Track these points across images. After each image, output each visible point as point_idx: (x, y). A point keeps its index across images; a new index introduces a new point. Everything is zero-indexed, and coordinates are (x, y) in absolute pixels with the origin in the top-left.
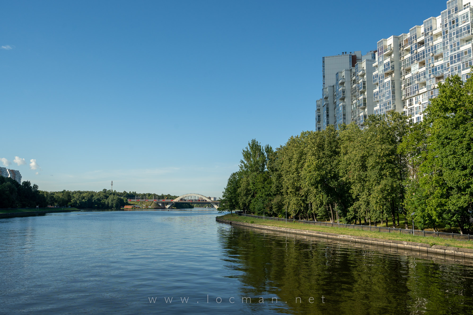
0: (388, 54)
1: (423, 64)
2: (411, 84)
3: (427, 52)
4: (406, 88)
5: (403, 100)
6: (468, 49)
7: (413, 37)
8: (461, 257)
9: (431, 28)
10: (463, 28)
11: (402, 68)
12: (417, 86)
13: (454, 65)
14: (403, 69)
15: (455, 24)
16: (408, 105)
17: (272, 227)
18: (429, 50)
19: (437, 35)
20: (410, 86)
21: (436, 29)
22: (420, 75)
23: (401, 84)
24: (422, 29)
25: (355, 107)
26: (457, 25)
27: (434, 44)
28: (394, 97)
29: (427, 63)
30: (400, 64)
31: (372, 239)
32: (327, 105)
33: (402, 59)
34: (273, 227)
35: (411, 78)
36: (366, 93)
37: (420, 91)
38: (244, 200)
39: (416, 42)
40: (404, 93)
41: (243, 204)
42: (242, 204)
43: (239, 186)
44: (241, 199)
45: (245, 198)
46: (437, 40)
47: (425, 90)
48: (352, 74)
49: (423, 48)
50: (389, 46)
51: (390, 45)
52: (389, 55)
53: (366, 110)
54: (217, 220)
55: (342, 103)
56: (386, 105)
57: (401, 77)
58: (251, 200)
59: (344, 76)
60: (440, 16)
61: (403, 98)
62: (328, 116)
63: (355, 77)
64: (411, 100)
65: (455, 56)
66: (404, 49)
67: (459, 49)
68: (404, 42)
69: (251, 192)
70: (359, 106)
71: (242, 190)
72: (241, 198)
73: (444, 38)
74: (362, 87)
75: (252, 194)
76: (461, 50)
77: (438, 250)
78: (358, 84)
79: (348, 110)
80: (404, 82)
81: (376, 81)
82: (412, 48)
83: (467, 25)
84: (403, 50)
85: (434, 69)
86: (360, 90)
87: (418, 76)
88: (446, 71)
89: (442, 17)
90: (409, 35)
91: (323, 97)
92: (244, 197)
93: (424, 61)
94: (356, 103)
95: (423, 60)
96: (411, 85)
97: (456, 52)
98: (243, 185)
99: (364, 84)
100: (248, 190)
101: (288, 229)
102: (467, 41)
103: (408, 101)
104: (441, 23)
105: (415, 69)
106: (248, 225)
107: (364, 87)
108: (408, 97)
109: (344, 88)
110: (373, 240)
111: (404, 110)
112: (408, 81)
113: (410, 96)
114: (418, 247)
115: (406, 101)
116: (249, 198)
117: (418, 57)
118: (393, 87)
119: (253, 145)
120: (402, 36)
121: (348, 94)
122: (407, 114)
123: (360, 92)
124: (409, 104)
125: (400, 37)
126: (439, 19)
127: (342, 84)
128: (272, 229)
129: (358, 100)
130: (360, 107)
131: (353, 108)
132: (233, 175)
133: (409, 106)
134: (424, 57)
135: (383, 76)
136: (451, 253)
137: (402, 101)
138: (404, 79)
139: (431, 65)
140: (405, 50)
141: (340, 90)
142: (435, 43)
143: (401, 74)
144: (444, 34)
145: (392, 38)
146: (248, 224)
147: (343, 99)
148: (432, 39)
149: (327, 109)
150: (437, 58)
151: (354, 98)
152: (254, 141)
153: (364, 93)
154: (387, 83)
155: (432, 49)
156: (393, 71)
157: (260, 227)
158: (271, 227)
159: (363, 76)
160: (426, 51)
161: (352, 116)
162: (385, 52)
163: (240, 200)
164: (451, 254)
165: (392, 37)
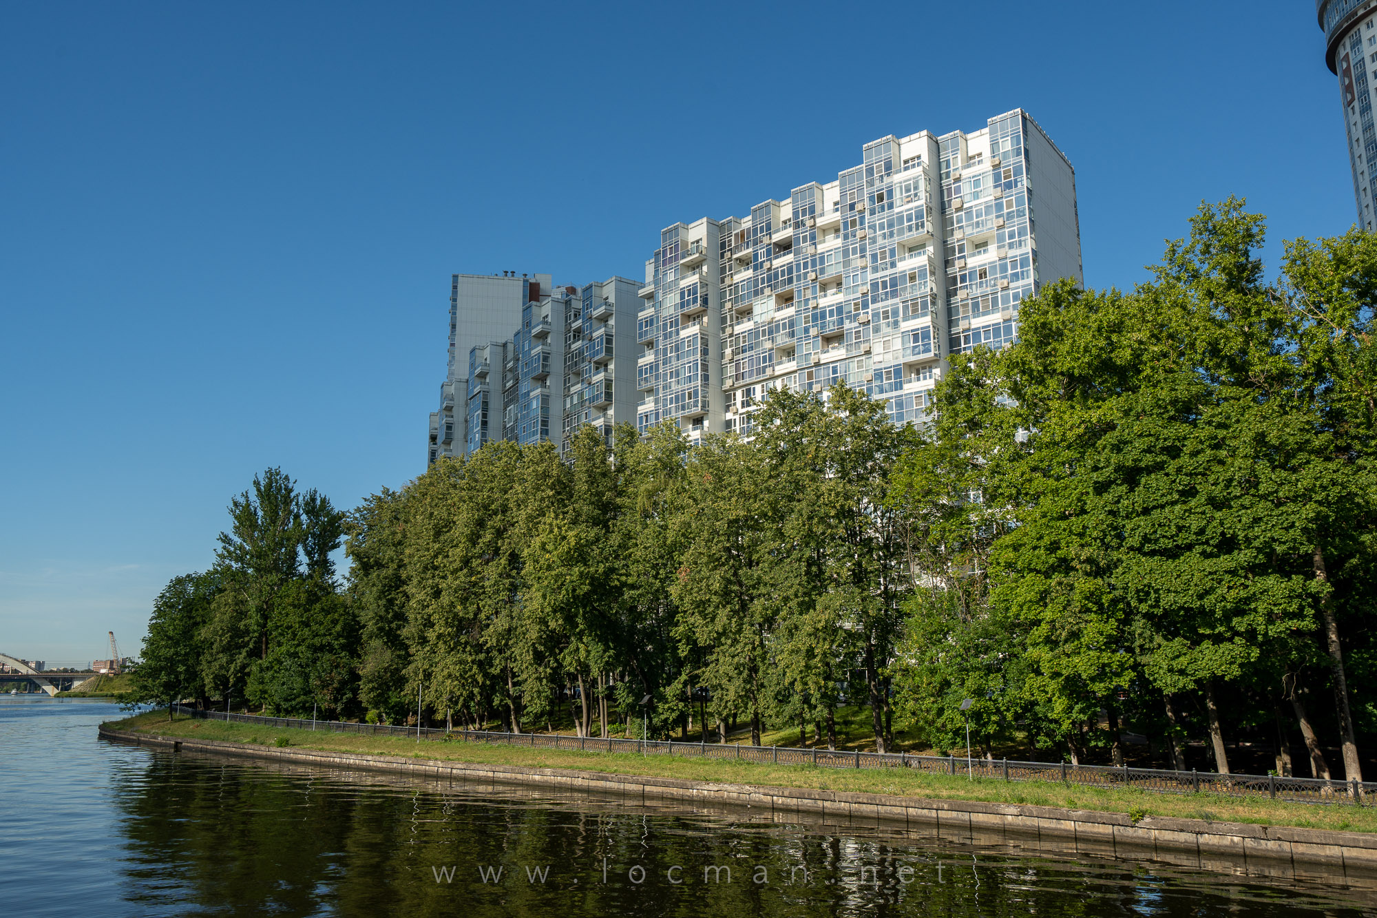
0: (691, 263)
1: (786, 299)
2: (751, 348)
3: (798, 270)
4: (736, 358)
5: (725, 391)
6: (919, 267)
7: (762, 228)
8: (1275, 859)
9: (812, 210)
10: (905, 214)
11: (728, 305)
12: (770, 356)
13: (880, 305)
14: (730, 310)
15: (885, 201)
16: (739, 405)
17: (382, 759)
18: (806, 265)
19: (824, 230)
20: (747, 354)
21: (822, 215)
22: (778, 326)
23: (722, 346)
24: (786, 210)
25: (575, 402)
26: (891, 206)
27: (819, 252)
28: (706, 378)
29: (799, 297)
30: (722, 295)
31: (852, 797)
32: (486, 393)
33: (728, 281)
34: (388, 759)
35: (754, 333)
36: (612, 367)
37: (777, 368)
38: (221, 667)
39: (768, 242)
40: (730, 371)
41: (216, 677)
42: (213, 678)
43: (199, 619)
44: (210, 662)
45: (223, 659)
46: (824, 241)
47: (791, 366)
48: (572, 313)
49: (789, 258)
50: (693, 243)
51: (698, 242)
52: (694, 267)
53: (611, 412)
54: (102, 737)
55: (539, 390)
56: (684, 400)
57: (723, 330)
58: (244, 667)
59: (547, 316)
60: (837, 183)
61: (729, 383)
62: (484, 423)
63: (580, 321)
64: (748, 391)
65: (884, 283)
66: (735, 256)
67: (893, 265)
68: (733, 238)
69: (246, 639)
70: (592, 400)
71: (215, 632)
72: (209, 659)
73: (846, 237)
74: (602, 348)
75: (251, 646)
76: (900, 270)
77: (1167, 836)
78: (590, 340)
79: (556, 409)
80: (731, 341)
81: (646, 335)
82: (756, 256)
83: (916, 207)
84: (730, 260)
85: (819, 316)
86: (596, 358)
87: (772, 329)
88: (850, 322)
89: (841, 185)
90: (747, 223)
91: (471, 373)
92: (221, 655)
93: (792, 292)
94: (581, 394)
95: (787, 288)
96: (752, 353)
97: (888, 272)
98: (221, 616)
99: (609, 341)
100: (236, 633)
101: (457, 766)
102: (911, 250)
103: (739, 393)
104: (838, 199)
105: (765, 309)
106: (265, 753)
107: (609, 351)
108: (741, 382)
109: (547, 349)
110: (860, 800)
111: (729, 416)
112: (744, 342)
113: (748, 380)
114: (1069, 825)
115: (735, 395)
116: (241, 658)
117: (772, 278)
118: (705, 352)
119: (269, 486)
120: (730, 222)
121: (557, 365)
122: (738, 427)
123: (595, 362)
124: (743, 403)
125: (723, 225)
126: (831, 193)
127: (542, 336)
128: (379, 765)
129: (590, 384)
130: (596, 403)
131: (568, 406)
132: (174, 585)
133: (743, 407)
134: (790, 281)
135: (677, 321)
136: (1226, 846)
137: (723, 394)
138: (731, 335)
139: (810, 302)
140: (737, 259)
141: (534, 352)
142: (821, 248)
143: (724, 320)
144: (846, 228)
145: (705, 224)
146: (263, 748)
147: (542, 379)
148: (813, 238)
149: (485, 405)
150: (824, 287)
151: (573, 378)
152: (272, 475)
153: (606, 365)
154: (689, 341)
155: (814, 262)
156: (704, 311)
157: (323, 759)
158: (377, 758)
159: (604, 319)
160: (798, 265)
161: (564, 428)
162: (683, 257)
163: (204, 665)
164: (1229, 850)
165: (705, 220)
